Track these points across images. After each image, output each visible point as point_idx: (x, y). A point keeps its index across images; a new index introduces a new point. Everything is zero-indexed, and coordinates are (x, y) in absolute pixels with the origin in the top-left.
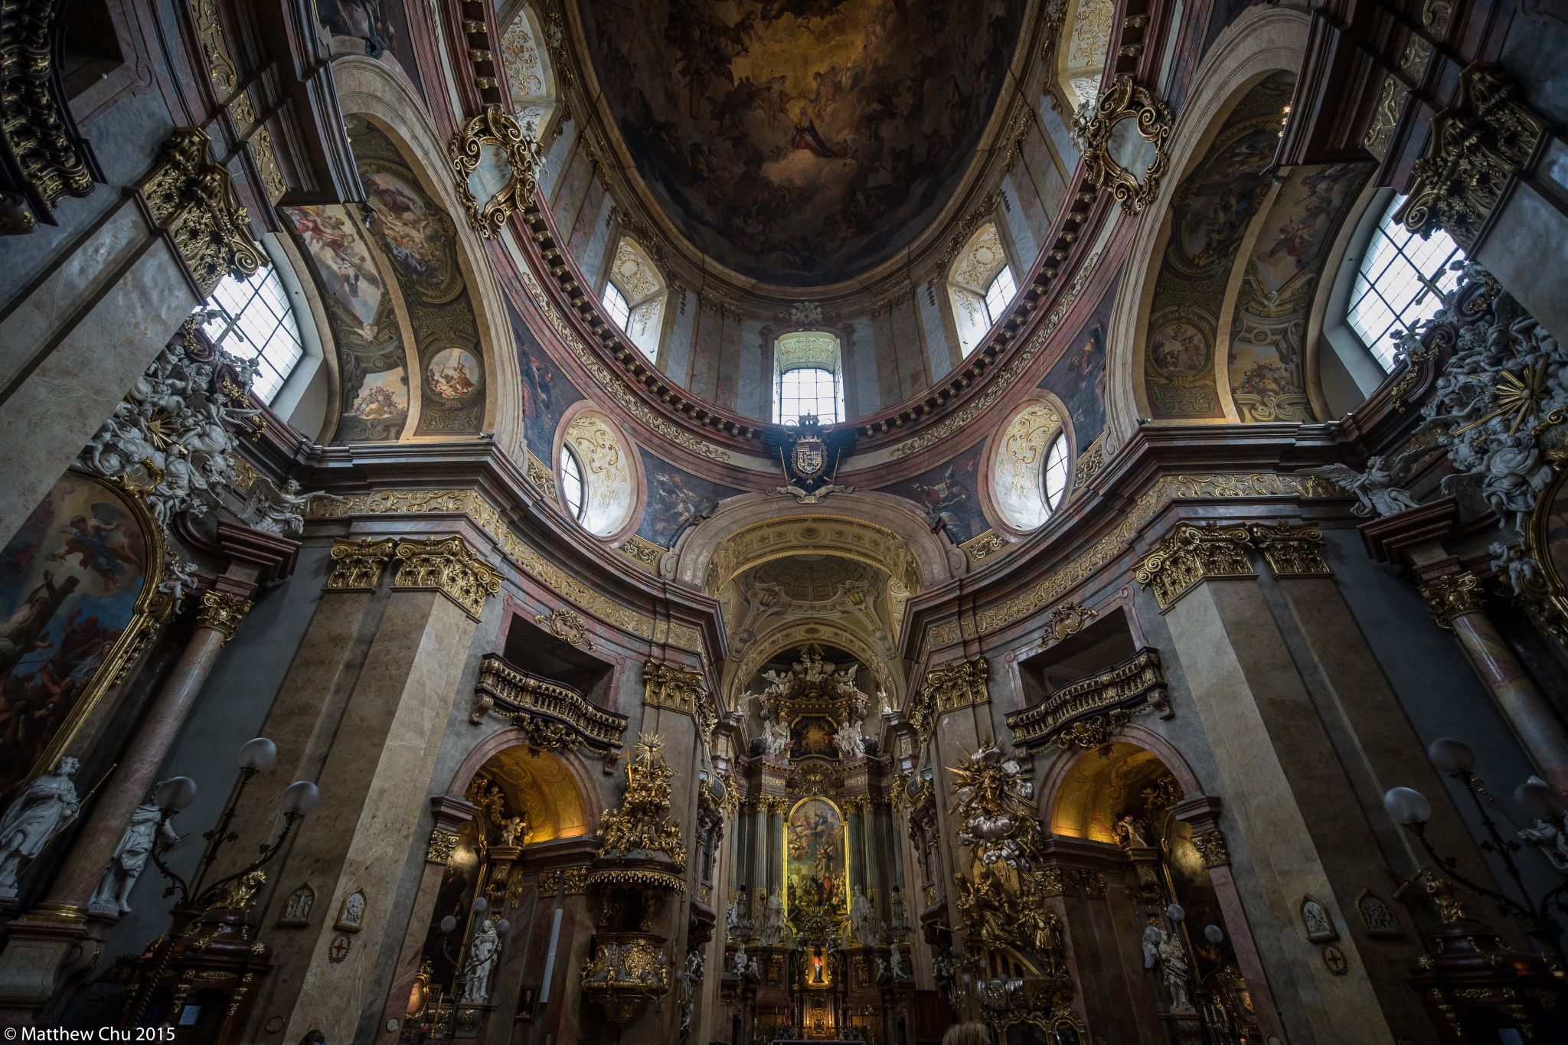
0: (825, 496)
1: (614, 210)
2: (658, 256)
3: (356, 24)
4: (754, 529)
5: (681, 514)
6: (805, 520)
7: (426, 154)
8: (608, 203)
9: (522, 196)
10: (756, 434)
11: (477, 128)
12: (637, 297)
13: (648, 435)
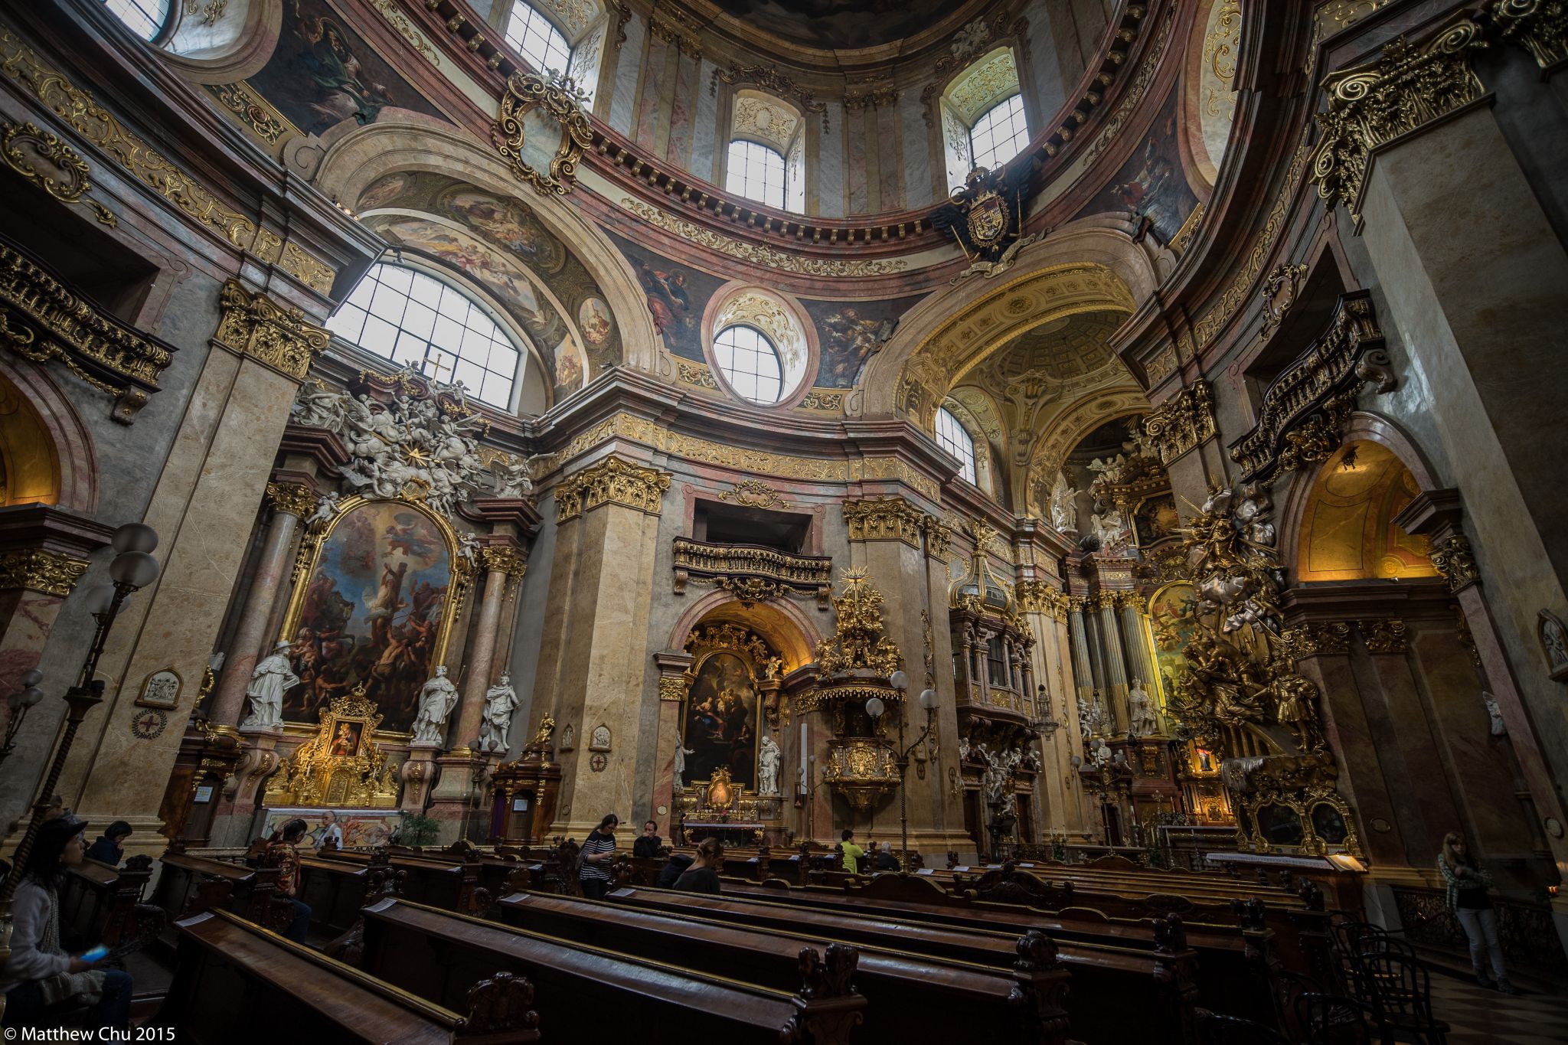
0: (1014, 258)
1: (716, 73)
2: (782, 87)
3: (342, 109)
4: (946, 330)
5: (860, 348)
6: (1002, 294)
7: (466, 162)
8: (707, 68)
9: (579, 136)
10: (926, 225)
11: (510, 107)
12: (785, 141)
13: (808, 283)
